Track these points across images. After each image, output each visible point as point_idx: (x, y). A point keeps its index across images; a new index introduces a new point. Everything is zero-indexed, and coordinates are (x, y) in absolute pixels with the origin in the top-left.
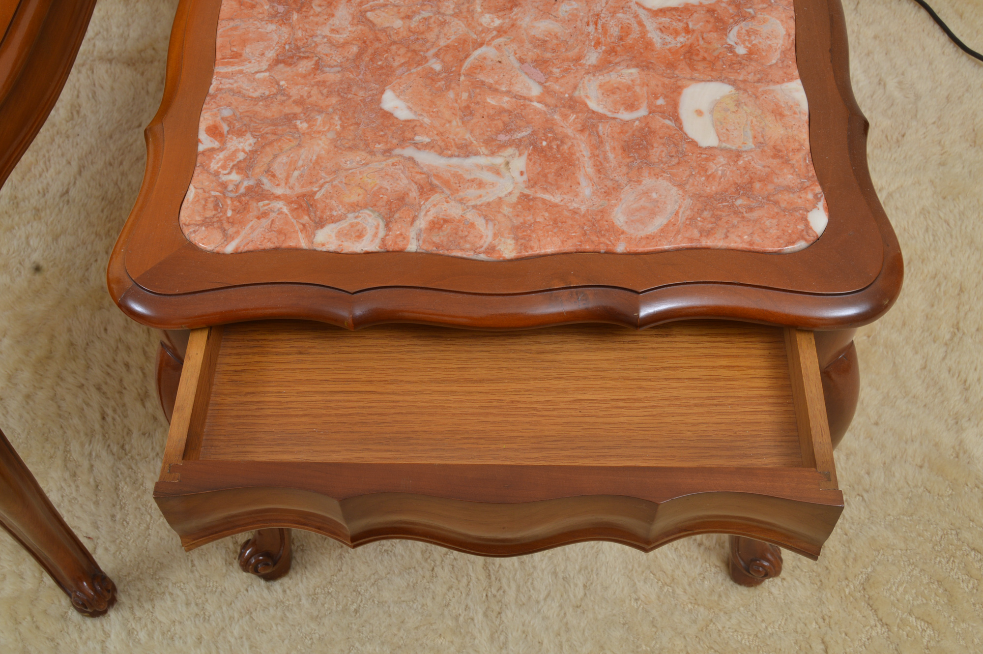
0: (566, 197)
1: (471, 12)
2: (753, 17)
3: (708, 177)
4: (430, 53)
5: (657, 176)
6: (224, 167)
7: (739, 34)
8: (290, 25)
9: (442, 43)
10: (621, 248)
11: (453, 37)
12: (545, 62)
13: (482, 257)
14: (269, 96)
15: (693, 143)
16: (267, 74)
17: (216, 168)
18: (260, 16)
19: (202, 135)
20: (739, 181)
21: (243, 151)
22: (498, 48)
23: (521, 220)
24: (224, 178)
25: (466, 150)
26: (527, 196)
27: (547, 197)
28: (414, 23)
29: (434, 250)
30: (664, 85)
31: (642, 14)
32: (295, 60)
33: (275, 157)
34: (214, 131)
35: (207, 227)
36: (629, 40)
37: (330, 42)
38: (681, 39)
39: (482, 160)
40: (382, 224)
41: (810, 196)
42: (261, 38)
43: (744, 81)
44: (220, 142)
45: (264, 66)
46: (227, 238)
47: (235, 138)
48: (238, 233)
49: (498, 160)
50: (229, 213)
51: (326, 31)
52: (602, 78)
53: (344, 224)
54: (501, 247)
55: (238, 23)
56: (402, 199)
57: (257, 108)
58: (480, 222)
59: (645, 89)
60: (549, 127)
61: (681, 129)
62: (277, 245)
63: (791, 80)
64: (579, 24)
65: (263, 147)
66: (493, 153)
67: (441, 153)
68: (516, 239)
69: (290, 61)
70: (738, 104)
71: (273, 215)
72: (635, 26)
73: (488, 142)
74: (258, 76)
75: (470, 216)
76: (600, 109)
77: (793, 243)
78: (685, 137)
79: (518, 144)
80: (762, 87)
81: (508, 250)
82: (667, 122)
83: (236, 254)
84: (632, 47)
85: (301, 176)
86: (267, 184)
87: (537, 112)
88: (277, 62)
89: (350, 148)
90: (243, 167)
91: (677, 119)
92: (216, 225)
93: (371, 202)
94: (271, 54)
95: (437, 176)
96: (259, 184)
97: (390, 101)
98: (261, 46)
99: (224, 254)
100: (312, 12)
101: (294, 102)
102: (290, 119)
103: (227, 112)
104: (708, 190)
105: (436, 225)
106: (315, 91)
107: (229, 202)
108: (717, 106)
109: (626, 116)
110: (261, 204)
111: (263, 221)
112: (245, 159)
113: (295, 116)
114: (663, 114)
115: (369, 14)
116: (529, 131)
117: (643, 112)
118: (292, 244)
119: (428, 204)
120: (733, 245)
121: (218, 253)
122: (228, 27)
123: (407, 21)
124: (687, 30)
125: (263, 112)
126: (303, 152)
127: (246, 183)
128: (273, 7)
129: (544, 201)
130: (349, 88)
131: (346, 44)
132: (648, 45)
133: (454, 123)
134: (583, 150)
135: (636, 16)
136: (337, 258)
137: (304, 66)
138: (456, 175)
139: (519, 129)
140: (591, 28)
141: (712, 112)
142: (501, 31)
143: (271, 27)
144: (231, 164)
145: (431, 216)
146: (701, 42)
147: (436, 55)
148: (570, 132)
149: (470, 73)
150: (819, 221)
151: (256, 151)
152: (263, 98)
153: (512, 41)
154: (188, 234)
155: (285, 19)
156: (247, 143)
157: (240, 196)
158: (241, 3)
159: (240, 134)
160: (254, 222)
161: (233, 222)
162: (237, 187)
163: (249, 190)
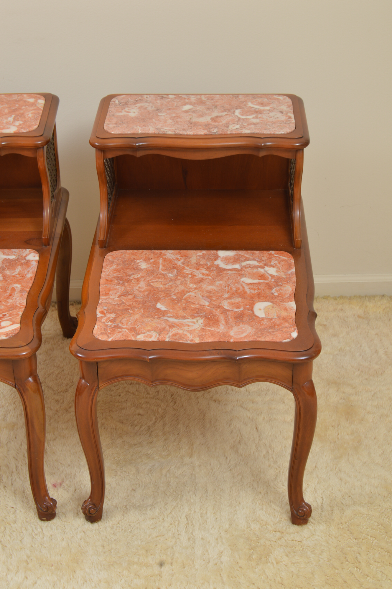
0: (216, 329)
1: (186, 284)
2: (281, 286)
3: (261, 325)
4: (172, 294)
5: (245, 324)
6: (106, 321)
7: (276, 290)
8: (125, 286)
9: (176, 291)
10: (232, 341)
11: (180, 290)
12: (211, 296)
13: (189, 342)
14: (119, 304)
15: (257, 317)
16: (118, 299)
17: (103, 321)
18: (114, 284)
19: (98, 313)
20: (271, 325)
21: (112, 317)
22: (195, 293)
23: (201, 334)
24: (106, 324)
25: (184, 318)
26: (203, 329)
27: (210, 329)
28: (167, 286)
29: (174, 340)
30: (249, 303)
31: (244, 284)
32: (127, 295)
33: (122, 319)
34: (102, 312)
35: (102, 335)
36: (239, 291)
37: (138, 290)
38: (256, 291)
39: (189, 320)
40: (158, 335)
41: (293, 329)
42: (115, 289)
43: (276, 302)
44: (104, 315)
45: (117, 296)
46: (109, 337)
47: (109, 314)
48: (112, 336)
49: (195, 320)
50: (109, 332)
51: (137, 288)
52: (229, 301)
53: (146, 334)
54: (195, 340)
55: (107, 285)
56: (164, 329)
57: (115, 307)
58: (188, 335)
59: (243, 303)
60: (211, 312)
61: (254, 313)
62: (125, 339)
63: (291, 301)
64: (222, 287)
65: (118, 316)
66: (193, 319)
67: (176, 318)
68: (200, 338)
69: (125, 295)
70: (273, 307)
71: (123, 332)
72: (241, 288)
73: (191, 316)
74: (115, 299)
75: (185, 333)
76: (228, 308)
77: (285, 339)
78: (255, 315)
79: (201, 317)
80: (281, 303)
81: (197, 341)
82: (250, 312)
83: (112, 341)
84: (240, 293)
85: (131, 323)
86: (120, 325)
87: (207, 309)
88: (121, 295)
89: (147, 317)
90: (112, 321)
91: (253, 311)
92: (105, 334)
93: (155, 329)
94: (119, 294)
95: (175, 324)
96: (118, 325)
97: (159, 306)
98: (115, 291)
99: (108, 341)
100: (132, 283)
101: (127, 305)
102: (126, 310)
103: (105, 308)
104: (261, 327)
105: (174, 335)
106: (134, 303)
107: (109, 329)
108: (266, 308)
109: (236, 310)
110: (119, 330)
111: (120, 333)
112: (113, 319)
113: (128, 309)
114: (248, 309)
115: (151, 284)
116: (205, 313)
117: (242, 309)
118: (130, 339)
119: (172, 330)
120: (267, 340)
121: (106, 341)
122: (103, 286)
123: (164, 286)
124: (259, 289)
125: (118, 308)
126: (132, 318)
127: (114, 325)
128: (118, 281)
129: (209, 330)
130: (146, 302)
131: (144, 291)
132: (245, 292)
133: (180, 311)
134: (222, 318)
135: (242, 285)
136: (143, 342)
137: (130, 297)
138: (181, 324)
139: (201, 313)
140: (226, 288)
141: (264, 309)
142: (196, 289)
143: (118, 287)
144: (108, 320)
145: (173, 332)
146: (263, 292)
147: (174, 295)
148: (218, 314)
149: (185, 299)
150: (295, 335)
151: (116, 317)
152: (117, 304)
153: (200, 291)
154: (97, 336)
155: (123, 285)
156: (113, 315)
157: (112, 328)
158: (107, 280)
159: (110, 313)
160: (117, 334)
161: (110, 334)
162: (111, 326)
163: (115, 326)
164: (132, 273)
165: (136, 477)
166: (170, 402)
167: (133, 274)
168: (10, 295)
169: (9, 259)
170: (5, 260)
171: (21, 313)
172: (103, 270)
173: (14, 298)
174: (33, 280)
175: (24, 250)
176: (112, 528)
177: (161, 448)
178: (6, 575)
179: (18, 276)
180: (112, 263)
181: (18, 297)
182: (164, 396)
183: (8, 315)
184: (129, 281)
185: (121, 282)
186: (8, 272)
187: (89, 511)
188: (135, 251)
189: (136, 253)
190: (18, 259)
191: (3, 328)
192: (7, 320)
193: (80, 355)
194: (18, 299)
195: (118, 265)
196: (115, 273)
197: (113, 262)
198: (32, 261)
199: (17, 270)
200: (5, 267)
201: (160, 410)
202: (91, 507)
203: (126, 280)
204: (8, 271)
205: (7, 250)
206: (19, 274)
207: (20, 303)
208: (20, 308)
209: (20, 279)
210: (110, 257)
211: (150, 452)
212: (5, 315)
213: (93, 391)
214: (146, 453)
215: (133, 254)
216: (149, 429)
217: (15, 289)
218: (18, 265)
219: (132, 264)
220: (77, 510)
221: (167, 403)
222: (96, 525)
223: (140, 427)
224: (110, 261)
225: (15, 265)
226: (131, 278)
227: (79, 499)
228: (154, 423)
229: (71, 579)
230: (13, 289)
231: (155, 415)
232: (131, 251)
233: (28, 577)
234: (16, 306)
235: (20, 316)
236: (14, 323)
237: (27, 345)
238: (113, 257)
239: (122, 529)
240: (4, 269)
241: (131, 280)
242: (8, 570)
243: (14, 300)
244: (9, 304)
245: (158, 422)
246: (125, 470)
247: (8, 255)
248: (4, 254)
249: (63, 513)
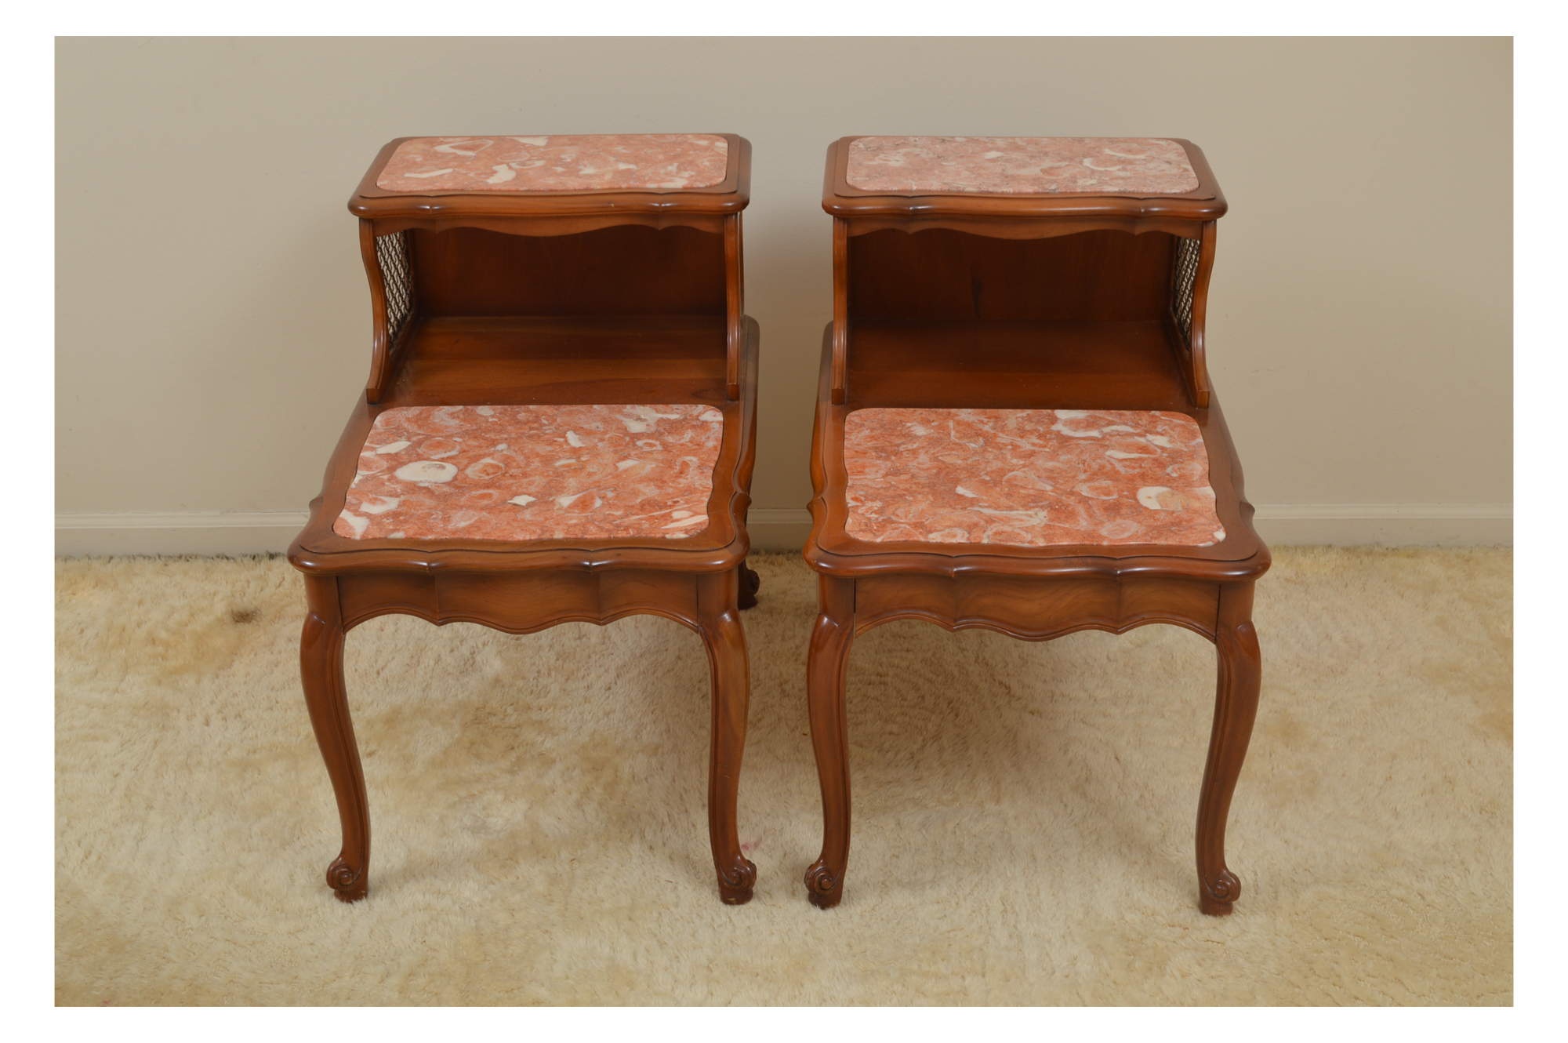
0: (1072, 526)
1: (1006, 459)
2: (1182, 463)
3: (1155, 520)
4: (982, 473)
5: (1125, 519)
6: (867, 512)
7: (1173, 469)
8: (891, 461)
9: (989, 469)
10: (1105, 543)
11: (995, 468)
12: (1054, 478)
13: (1026, 545)
14: (886, 487)
15: (1146, 508)
16: (882, 479)
17: (861, 512)
18: (871, 457)
19: (849, 500)
20: (1173, 521)
21: (876, 507)
22: (1024, 472)
23: (1047, 532)
24: (868, 516)
25: (1011, 509)
26: (1050, 525)
27: (1061, 525)
28: (970, 461)
29: (998, 542)
30: (1127, 487)
31: (1112, 461)
32: (898, 474)
33: (896, 509)
34: (855, 499)
35: (863, 533)
36: (1105, 470)
37: (918, 468)
38: (1137, 470)
39: (1021, 512)
40: (966, 533)
41: (1215, 527)
42: (874, 466)
43: (1177, 486)
44: (861, 503)
45: (880, 476)
46: (877, 536)
47: (870, 502)
48: (882, 534)
49: (1030, 512)
50: (875, 528)
51: (915, 463)
52: (1089, 484)
53: (945, 532)
54: (1037, 541)
55: (857, 460)
56: (976, 525)
57: (880, 492)
58: (1024, 534)
59: (1116, 489)
60: (1059, 501)
61: (1138, 502)
62: (907, 539)
63: (1206, 486)
64: (1073, 463)
65: (888, 506)
66: (1027, 510)
67: (996, 509)
68: (1045, 539)
69: (895, 475)
70: (1173, 494)
71: (901, 529)
72: (1108, 465)
73: (1023, 506)
74: (876, 480)
75: (1017, 531)
76: (1090, 496)
77: (1205, 542)
78: (1141, 506)
79: (1042, 507)
80: (1187, 489)
81: (1041, 543)
82: (1130, 500)
83: (883, 543)
84: (1107, 473)
85: (914, 516)
86: (894, 518)
87: (1050, 495)
88: (887, 475)
89: (941, 507)
90: (880, 512)
91: (1136, 499)
92: (868, 532)
93: (960, 525)
94: (883, 472)
95: (995, 517)
96: (890, 518)
97: (960, 490)
98: (875, 469)
99: (876, 543)
100: (903, 456)
101: (902, 490)
102: (901, 496)
103: (862, 493)
104: (1155, 524)
105: (996, 534)
106: (914, 486)
107: (873, 524)
108: (1158, 496)
109: (1106, 498)
110: (893, 525)
111: (896, 531)
112: (878, 510)
113: (904, 495)
114: (1127, 497)
115: (940, 458)
116: (1047, 502)
117: (1115, 496)
118: (916, 539)
119: (992, 527)
120: (1170, 543)
121: (872, 542)
122: (851, 461)
123: (965, 461)
124: (1141, 467)
125: (884, 493)
126: (913, 509)
127: (882, 518)
128: (878, 454)
129: (1059, 527)
130: (935, 485)
131: (928, 469)
132: (1118, 472)
133: (1002, 499)
134: (1080, 509)
135: (1109, 461)
136: (941, 546)
137: (904, 477)
138: (1006, 517)
139: (1041, 502)
140: (1081, 465)
141: (1157, 497)
142: (1024, 466)
143: (878, 462)
144: (871, 511)
145: (994, 530)
146: (1150, 472)
147: (986, 474)
148: (1072, 503)
149: (1008, 481)
150: (1221, 535)
151: (884, 507)
152: (882, 488)
153: (1033, 469)
154: (852, 535)
155: (887, 458)
156: (878, 504)
157: (879, 523)
158: (857, 452)
159: (872, 500)
160: (891, 531)
161: (878, 531)
162: (877, 519)
163: (884, 520)
164: (901, 441)
165: (898, 835)
166: (947, 713)
167: (904, 443)
168: (681, 472)
169: (669, 419)
170: (661, 420)
171: (707, 500)
172: (846, 436)
173: (689, 476)
174: (719, 450)
175: (694, 407)
176: (862, 916)
177: (940, 788)
178: (673, 989)
179: (689, 444)
180: (861, 427)
181: (696, 475)
182: (935, 703)
183: (682, 502)
184: (897, 453)
185: (883, 455)
186: (670, 439)
187: (820, 884)
188: (901, 409)
189: (903, 412)
190: (684, 420)
191: (678, 520)
192: (683, 509)
193: (823, 565)
194: (696, 478)
195: (872, 430)
196: (870, 441)
197: (862, 425)
198: (712, 422)
199: (685, 436)
200: (662, 430)
201: (930, 726)
202: (822, 876)
203: (891, 452)
204: (669, 437)
205: (661, 406)
206: (691, 442)
207: (701, 485)
208: (703, 492)
209: (695, 449)
210: (855, 418)
211: (918, 794)
212: (678, 502)
213: (845, 638)
214: (911, 796)
215: (898, 414)
216: (913, 757)
217: (688, 464)
218: (687, 429)
219: (899, 428)
220: (793, 888)
221: (942, 716)
222: (830, 913)
223: (896, 755)
224: (856, 423)
225: (682, 428)
226: (901, 449)
227: (793, 869)
228: (923, 747)
229: (795, 997)
230: (685, 464)
231: (921, 734)
232: (894, 410)
233: (714, 993)
234: (695, 489)
235: (705, 504)
236: (696, 514)
237: (726, 547)
238: (861, 418)
239: (882, 919)
240: (661, 434)
241: (902, 452)
242: (676, 981)
243: (690, 479)
244: (682, 486)
245: (928, 745)
246: (876, 824)
247: (665, 413)
248: (657, 411)
249: (766, 892)
